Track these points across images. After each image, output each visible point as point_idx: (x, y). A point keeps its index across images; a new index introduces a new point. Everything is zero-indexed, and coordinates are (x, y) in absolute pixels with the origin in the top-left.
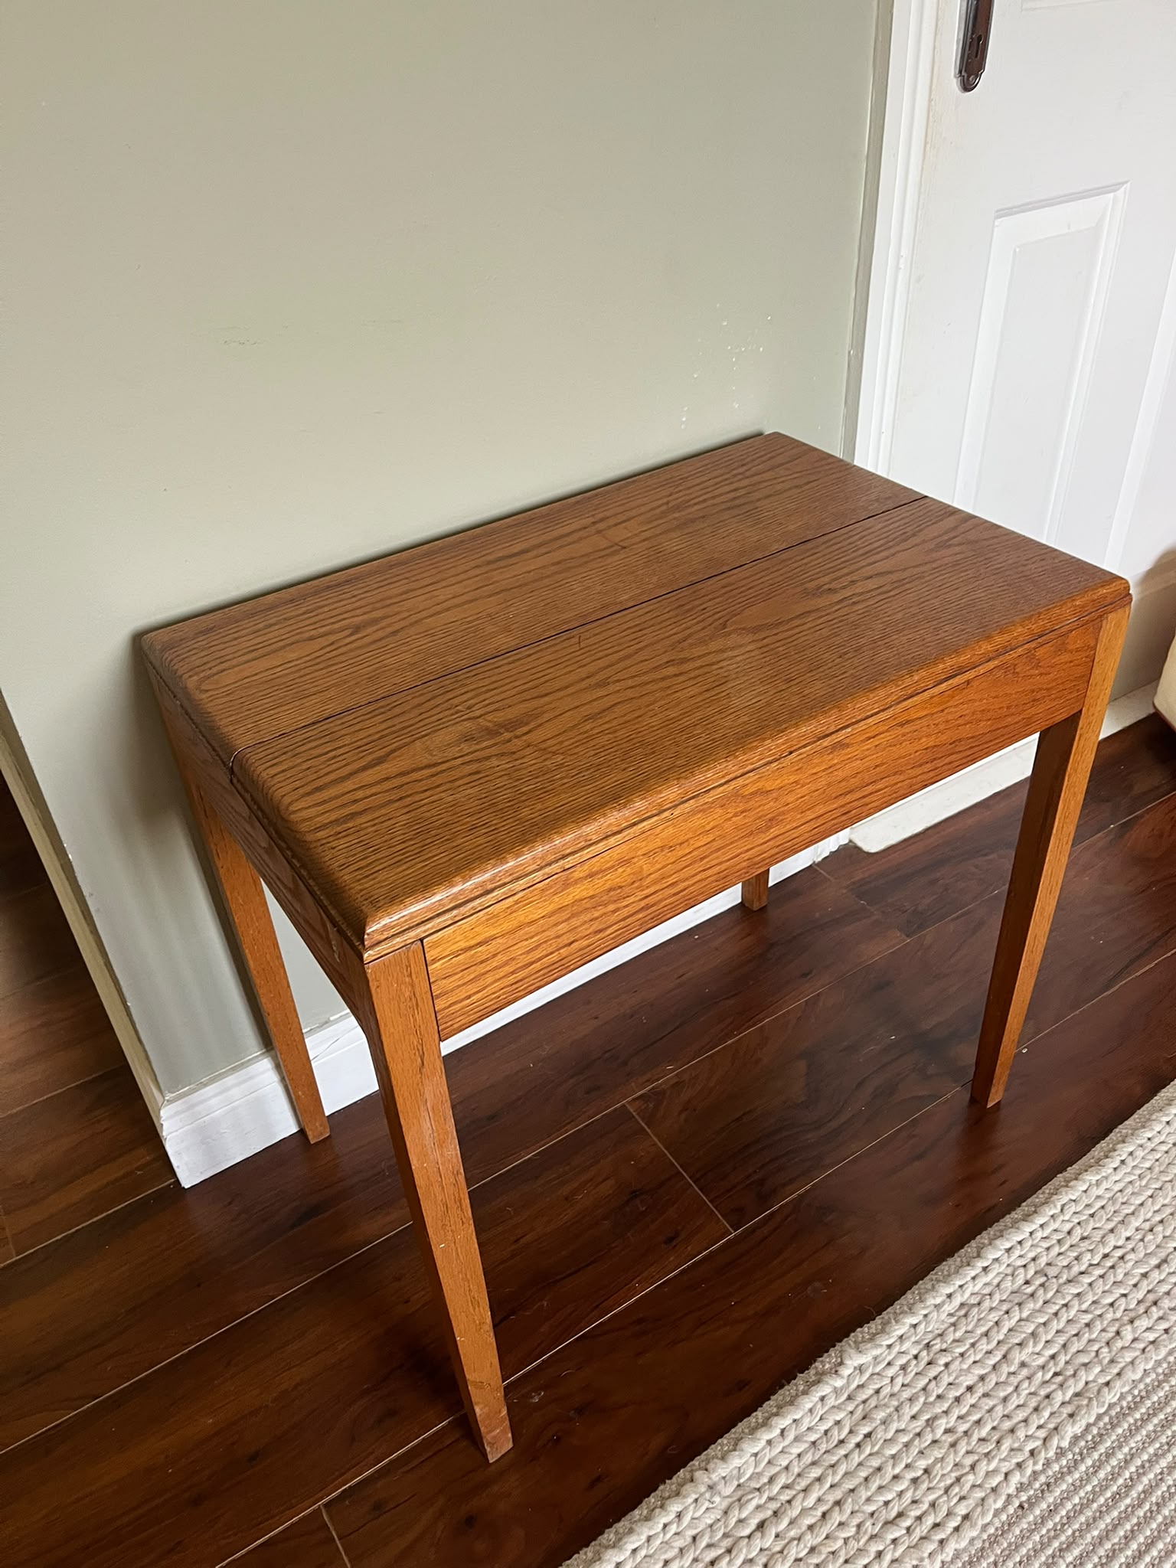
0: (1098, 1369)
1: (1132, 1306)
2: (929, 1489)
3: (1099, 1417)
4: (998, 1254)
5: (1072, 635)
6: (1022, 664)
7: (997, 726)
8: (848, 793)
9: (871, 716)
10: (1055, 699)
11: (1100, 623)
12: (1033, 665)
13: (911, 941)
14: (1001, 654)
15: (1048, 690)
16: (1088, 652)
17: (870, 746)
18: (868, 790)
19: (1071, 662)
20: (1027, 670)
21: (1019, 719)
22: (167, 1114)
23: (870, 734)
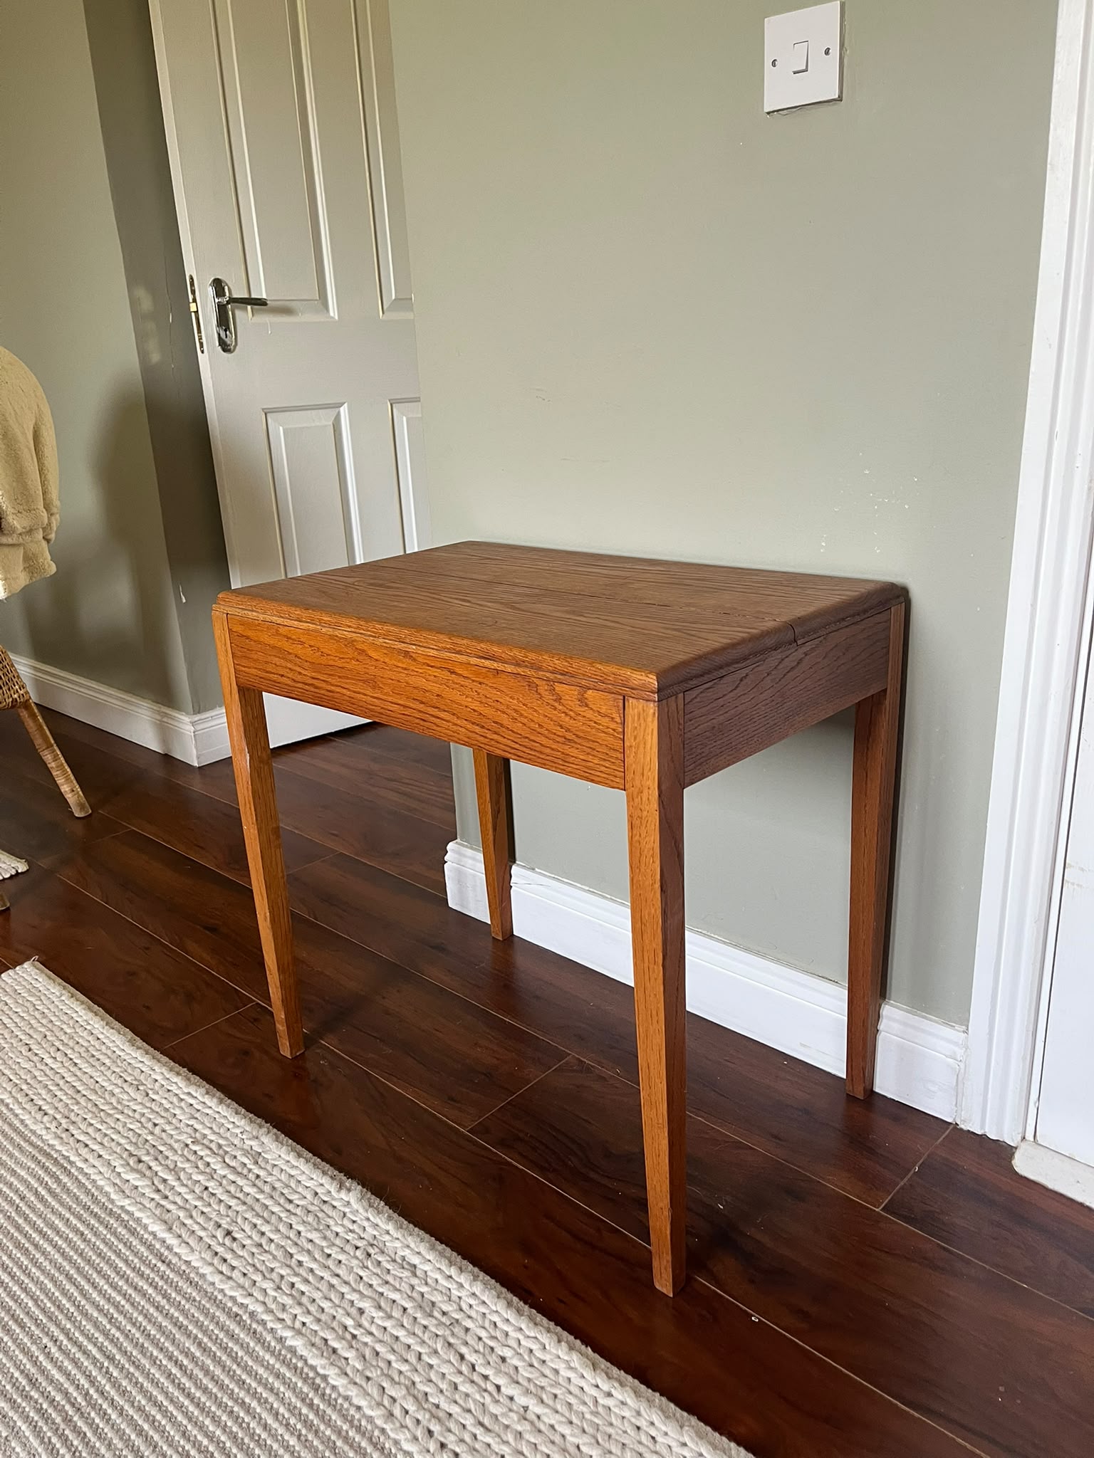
0: (359, 1366)
1: (431, 1399)
2: (253, 1254)
3: (313, 1368)
4: (467, 1286)
5: (590, 692)
6: (543, 687)
7: (532, 738)
8: (422, 703)
9: (429, 648)
10: (588, 754)
11: (622, 701)
12: (554, 698)
13: (878, 1213)
14: (526, 666)
15: (577, 736)
16: (613, 726)
17: (430, 672)
18: (435, 711)
19: (595, 723)
20: (548, 697)
21: (553, 747)
22: (451, 846)
23: (428, 662)
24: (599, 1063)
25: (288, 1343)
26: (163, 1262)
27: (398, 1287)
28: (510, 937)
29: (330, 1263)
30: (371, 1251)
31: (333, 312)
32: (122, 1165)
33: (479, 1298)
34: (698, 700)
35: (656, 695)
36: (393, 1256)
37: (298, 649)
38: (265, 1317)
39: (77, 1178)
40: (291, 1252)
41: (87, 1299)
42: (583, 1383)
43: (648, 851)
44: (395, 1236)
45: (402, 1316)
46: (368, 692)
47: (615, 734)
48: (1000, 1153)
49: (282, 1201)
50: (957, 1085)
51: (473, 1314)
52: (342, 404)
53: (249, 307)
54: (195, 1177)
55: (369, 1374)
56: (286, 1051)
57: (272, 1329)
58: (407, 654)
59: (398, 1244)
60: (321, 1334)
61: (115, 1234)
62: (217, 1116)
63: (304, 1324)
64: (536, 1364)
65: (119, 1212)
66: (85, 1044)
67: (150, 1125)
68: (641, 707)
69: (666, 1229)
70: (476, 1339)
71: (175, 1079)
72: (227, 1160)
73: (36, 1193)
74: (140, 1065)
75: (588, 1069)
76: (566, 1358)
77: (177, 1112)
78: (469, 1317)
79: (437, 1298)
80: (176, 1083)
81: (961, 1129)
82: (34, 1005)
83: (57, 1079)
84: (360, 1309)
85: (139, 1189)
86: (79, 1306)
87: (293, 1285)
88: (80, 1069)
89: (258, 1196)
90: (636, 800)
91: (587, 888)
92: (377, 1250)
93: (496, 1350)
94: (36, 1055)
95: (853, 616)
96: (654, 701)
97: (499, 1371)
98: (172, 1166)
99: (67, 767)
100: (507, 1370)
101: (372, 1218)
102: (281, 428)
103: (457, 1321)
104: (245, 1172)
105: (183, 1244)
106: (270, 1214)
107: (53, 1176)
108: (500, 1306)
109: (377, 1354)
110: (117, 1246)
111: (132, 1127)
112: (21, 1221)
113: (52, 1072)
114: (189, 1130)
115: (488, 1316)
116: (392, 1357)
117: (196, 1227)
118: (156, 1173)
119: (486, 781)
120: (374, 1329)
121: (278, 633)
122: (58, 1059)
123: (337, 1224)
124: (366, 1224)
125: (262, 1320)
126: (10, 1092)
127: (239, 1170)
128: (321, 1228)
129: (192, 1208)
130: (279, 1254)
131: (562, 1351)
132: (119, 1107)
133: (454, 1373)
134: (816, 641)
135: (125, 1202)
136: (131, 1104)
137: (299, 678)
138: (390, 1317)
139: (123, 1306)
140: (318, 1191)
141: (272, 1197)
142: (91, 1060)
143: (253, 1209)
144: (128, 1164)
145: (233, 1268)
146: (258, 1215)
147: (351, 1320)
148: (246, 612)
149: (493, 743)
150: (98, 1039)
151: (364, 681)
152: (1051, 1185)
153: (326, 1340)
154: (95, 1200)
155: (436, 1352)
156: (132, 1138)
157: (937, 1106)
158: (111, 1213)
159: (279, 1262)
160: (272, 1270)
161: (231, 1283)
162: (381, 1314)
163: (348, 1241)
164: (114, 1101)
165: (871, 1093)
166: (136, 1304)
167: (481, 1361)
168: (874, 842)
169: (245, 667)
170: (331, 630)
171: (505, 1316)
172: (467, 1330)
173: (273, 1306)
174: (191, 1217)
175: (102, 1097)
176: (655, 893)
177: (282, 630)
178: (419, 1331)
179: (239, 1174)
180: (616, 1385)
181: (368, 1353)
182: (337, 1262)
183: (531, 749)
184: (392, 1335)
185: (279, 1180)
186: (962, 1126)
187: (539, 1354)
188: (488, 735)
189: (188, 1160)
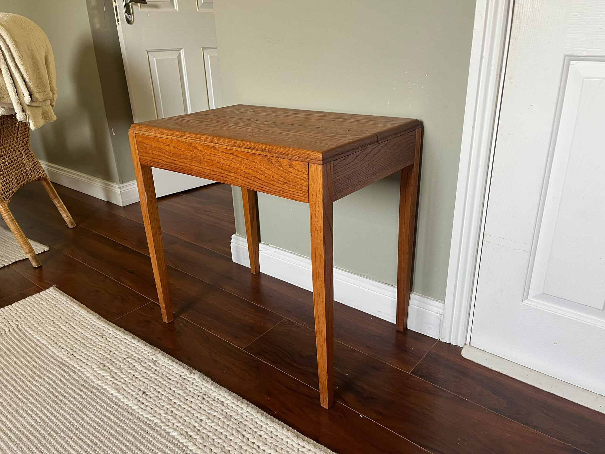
1: (231, 453)
5: (294, 162)
6: (274, 161)
7: (270, 182)
8: (221, 169)
9: (224, 145)
10: (293, 188)
11: (307, 165)
12: (279, 165)
13: (409, 374)
14: (267, 152)
15: (289, 181)
16: (304, 176)
17: (225, 156)
18: (227, 173)
19: (296, 175)
20: (276, 165)
21: (278, 186)
22: (233, 236)
23: (224, 151)
24: (297, 321)
25: (171, 434)
26: (117, 405)
27: (216, 410)
28: (258, 273)
29: (188, 402)
30: (205, 397)
31: (176, 7)
32: (97, 368)
33: (250, 413)
34: (339, 164)
35: (322, 162)
36: (214, 398)
37: (167, 148)
38: (161, 424)
39: (77, 374)
40: (171, 399)
41: (84, 421)
42: (293, 443)
43: (319, 228)
44: (215, 391)
45: (218, 421)
46: (197, 165)
47: (305, 179)
48: (456, 350)
49: (166, 379)
50: (440, 324)
51: (248, 419)
52: (182, 49)
53: (139, 4)
54: (129, 371)
55: (205, 445)
56: (166, 320)
57: (164, 429)
58: (214, 148)
59: (215, 394)
60: (185, 430)
61: (95, 395)
62: (137, 347)
63: (177, 426)
64: (274, 437)
65: (96, 386)
66: (79, 320)
67: (108, 351)
68: (315, 167)
69: (325, 383)
70: (249, 428)
71: (118, 333)
72: (142, 364)
73: (60, 380)
74: (103, 328)
75: (292, 323)
76: (286, 434)
77: (120, 346)
78: (246, 420)
79: (232, 414)
80: (119, 334)
81: (441, 342)
82: (55, 305)
83: (67, 334)
84: (201, 419)
85: (105, 377)
86: (81, 424)
87: (172, 412)
88: (77, 330)
89: (156, 378)
90: (314, 207)
91: (291, 252)
92: (207, 397)
93: (257, 432)
94: (57, 325)
95: (401, 132)
96: (321, 164)
97: (259, 440)
98: (119, 367)
99: (64, 206)
100: (262, 440)
101: (204, 384)
102: (155, 59)
103: (241, 422)
104: (150, 368)
105: (125, 398)
106: (161, 384)
107: (67, 373)
108: (259, 416)
109: (209, 436)
110: (96, 400)
111: (100, 352)
112: (54, 392)
113: (64, 331)
114: (126, 353)
115: (253, 419)
116: (215, 437)
117: (130, 391)
118: (112, 370)
119: (248, 208)
120: (207, 427)
121: (157, 141)
122: (67, 326)
123: (190, 387)
124: (202, 387)
125: (160, 426)
126: (47, 340)
127: (148, 368)
128: (183, 389)
129: (128, 383)
130: (166, 400)
131: (284, 431)
132: (95, 345)
133: (241, 442)
134: (386, 142)
135: (99, 382)
136: (100, 343)
137: (168, 160)
138: (213, 422)
139: (100, 423)
140: (181, 375)
141: (162, 378)
142: (81, 326)
143: (154, 383)
144: (100, 367)
145: (147, 406)
146: (156, 385)
147: (197, 424)
148: (144, 132)
149: (253, 185)
150: (84, 318)
151: (196, 161)
152: (476, 362)
153: (187, 432)
154: (86, 382)
155: (233, 434)
156: (101, 357)
157: (432, 333)
158: (93, 387)
159: (166, 403)
160: (163, 406)
161: (146, 412)
162: (210, 421)
163: (195, 394)
164: (92, 342)
165: (406, 329)
166: (105, 422)
167: (251, 437)
168: (408, 227)
169: (144, 156)
170: (181, 139)
171: (261, 419)
172: (245, 425)
173: (164, 420)
174: (128, 387)
175: (86, 341)
176: (321, 246)
177: (160, 140)
178: (225, 427)
179: (147, 369)
180: (306, 443)
181: (204, 436)
182: (190, 402)
183: (269, 187)
184: (214, 429)
185: (165, 371)
186: (442, 340)
187: (275, 433)
188: (250, 182)
189: (125, 365)
